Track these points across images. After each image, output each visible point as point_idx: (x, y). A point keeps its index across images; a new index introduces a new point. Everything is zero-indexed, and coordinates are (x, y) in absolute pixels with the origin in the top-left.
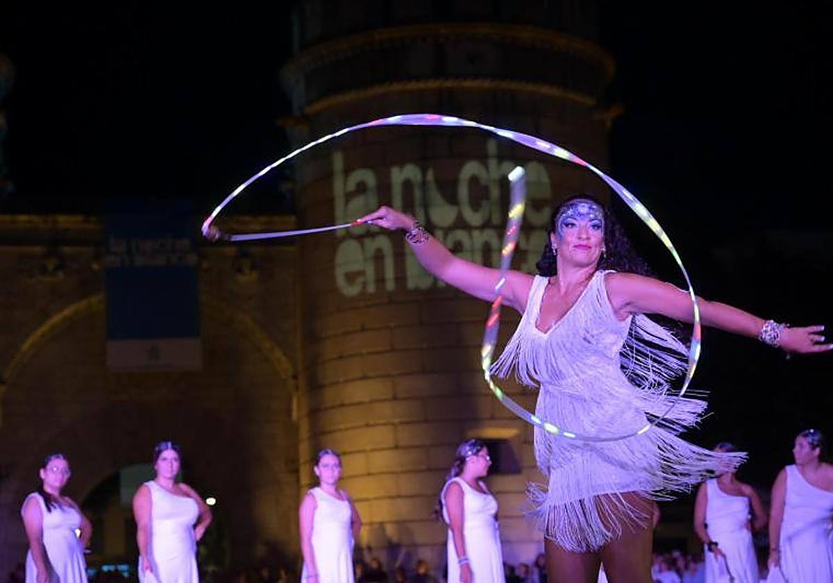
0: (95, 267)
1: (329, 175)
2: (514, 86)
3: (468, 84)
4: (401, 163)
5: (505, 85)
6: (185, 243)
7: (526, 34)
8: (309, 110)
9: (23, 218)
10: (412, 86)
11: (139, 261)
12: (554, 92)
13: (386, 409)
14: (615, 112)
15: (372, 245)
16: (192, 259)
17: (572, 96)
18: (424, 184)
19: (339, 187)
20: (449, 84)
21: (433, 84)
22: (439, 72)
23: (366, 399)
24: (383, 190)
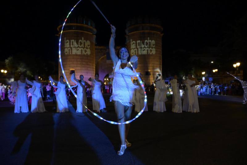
1: (130, 42)
3: (146, 31)
4: (138, 40)
5: (151, 31)
7: (153, 25)
8: (128, 34)
9: (98, 47)
10: (139, 31)
14: (163, 34)
15: (135, 50)
17: (158, 32)
18: (141, 43)
19: (131, 43)
20: (144, 31)
21: (142, 31)
22: (143, 29)
24: (136, 43)
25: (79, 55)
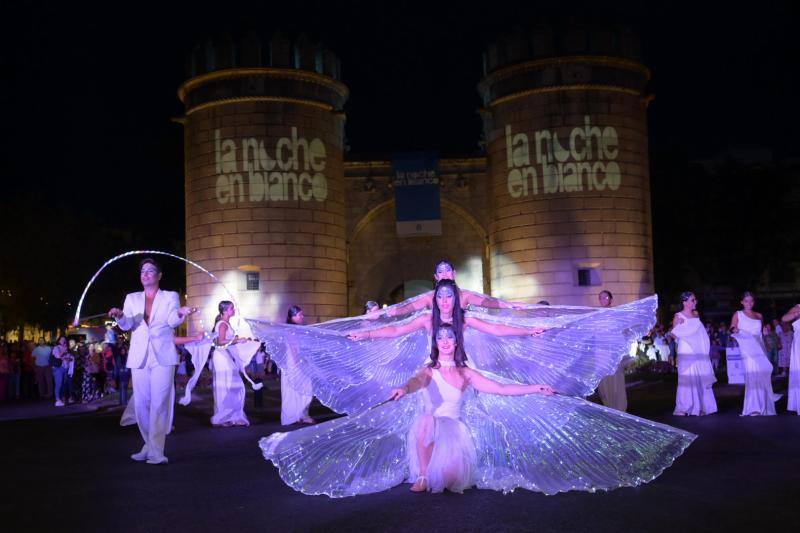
0: (390, 186)
1: (503, 137)
2: (597, 87)
3: (573, 88)
5: (592, 87)
6: (433, 172)
7: (604, 60)
8: (492, 104)
9: (355, 163)
10: (544, 90)
11: (410, 183)
12: (619, 89)
13: (533, 254)
14: (651, 98)
16: (436, 181)
17: (627, 91)
20: (563, 88)
21: (555, 89)
22: (559, 81)
23: (523, 249)
24: (532, 144)
25: (280, 206)
